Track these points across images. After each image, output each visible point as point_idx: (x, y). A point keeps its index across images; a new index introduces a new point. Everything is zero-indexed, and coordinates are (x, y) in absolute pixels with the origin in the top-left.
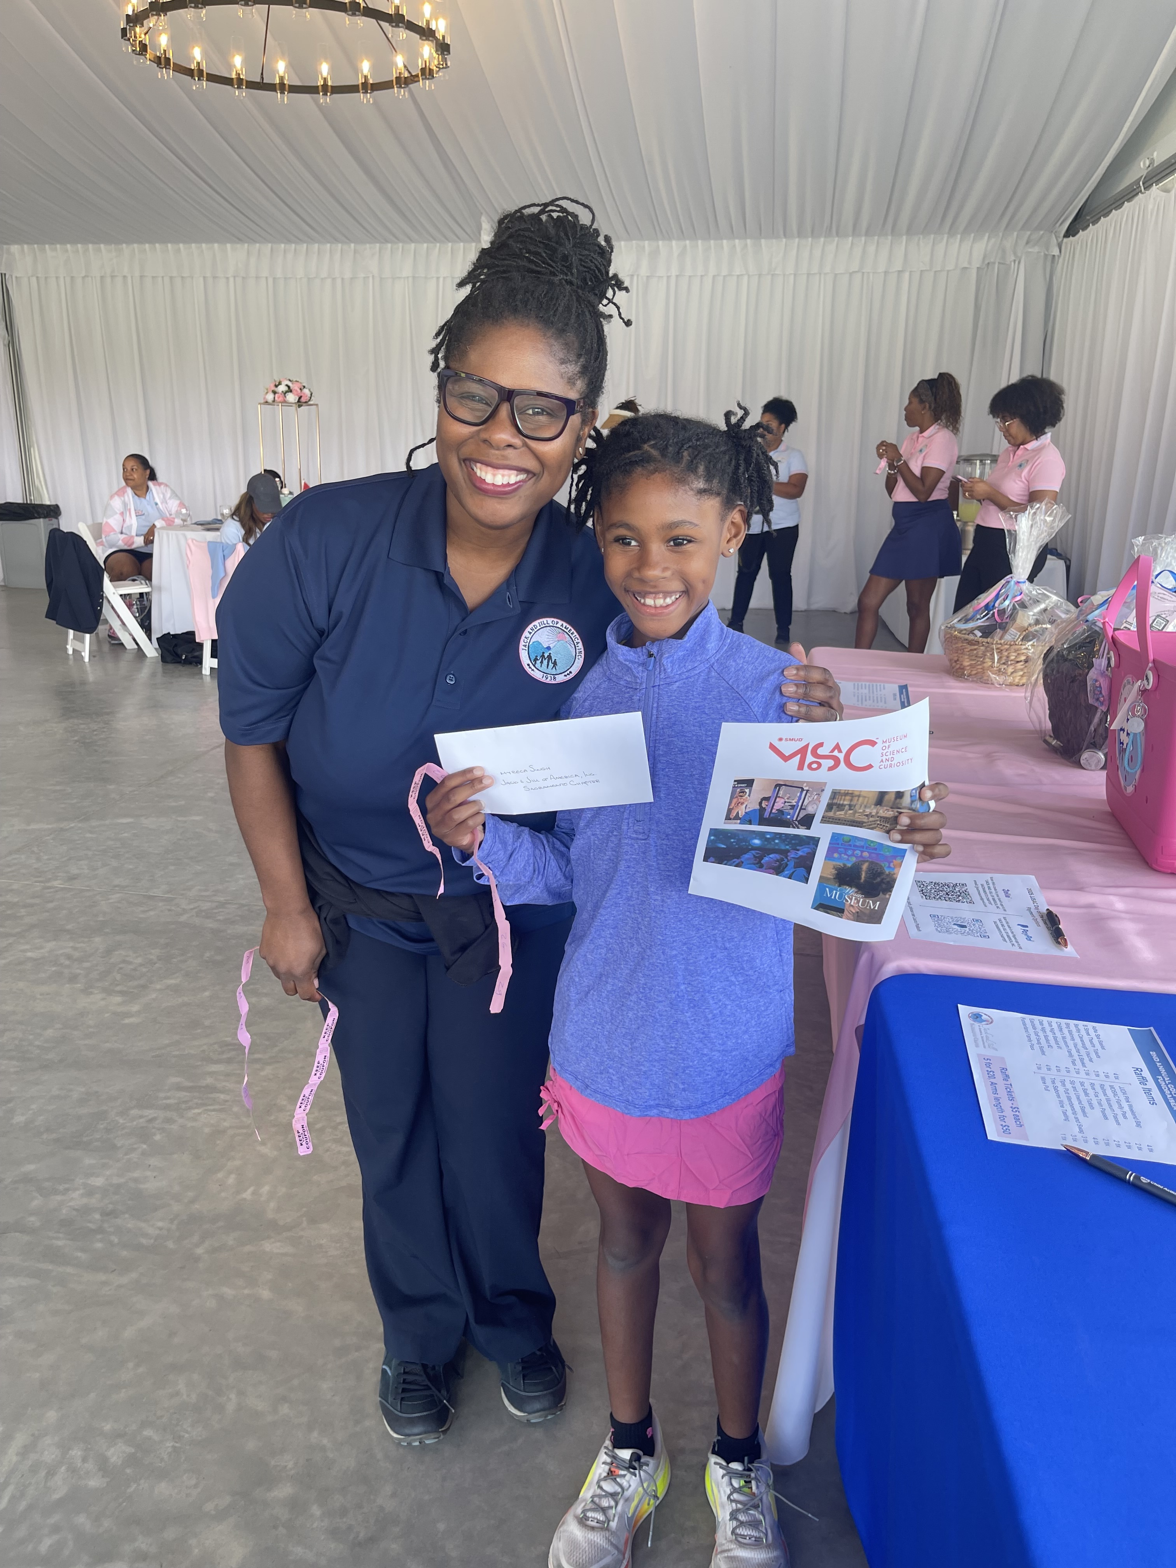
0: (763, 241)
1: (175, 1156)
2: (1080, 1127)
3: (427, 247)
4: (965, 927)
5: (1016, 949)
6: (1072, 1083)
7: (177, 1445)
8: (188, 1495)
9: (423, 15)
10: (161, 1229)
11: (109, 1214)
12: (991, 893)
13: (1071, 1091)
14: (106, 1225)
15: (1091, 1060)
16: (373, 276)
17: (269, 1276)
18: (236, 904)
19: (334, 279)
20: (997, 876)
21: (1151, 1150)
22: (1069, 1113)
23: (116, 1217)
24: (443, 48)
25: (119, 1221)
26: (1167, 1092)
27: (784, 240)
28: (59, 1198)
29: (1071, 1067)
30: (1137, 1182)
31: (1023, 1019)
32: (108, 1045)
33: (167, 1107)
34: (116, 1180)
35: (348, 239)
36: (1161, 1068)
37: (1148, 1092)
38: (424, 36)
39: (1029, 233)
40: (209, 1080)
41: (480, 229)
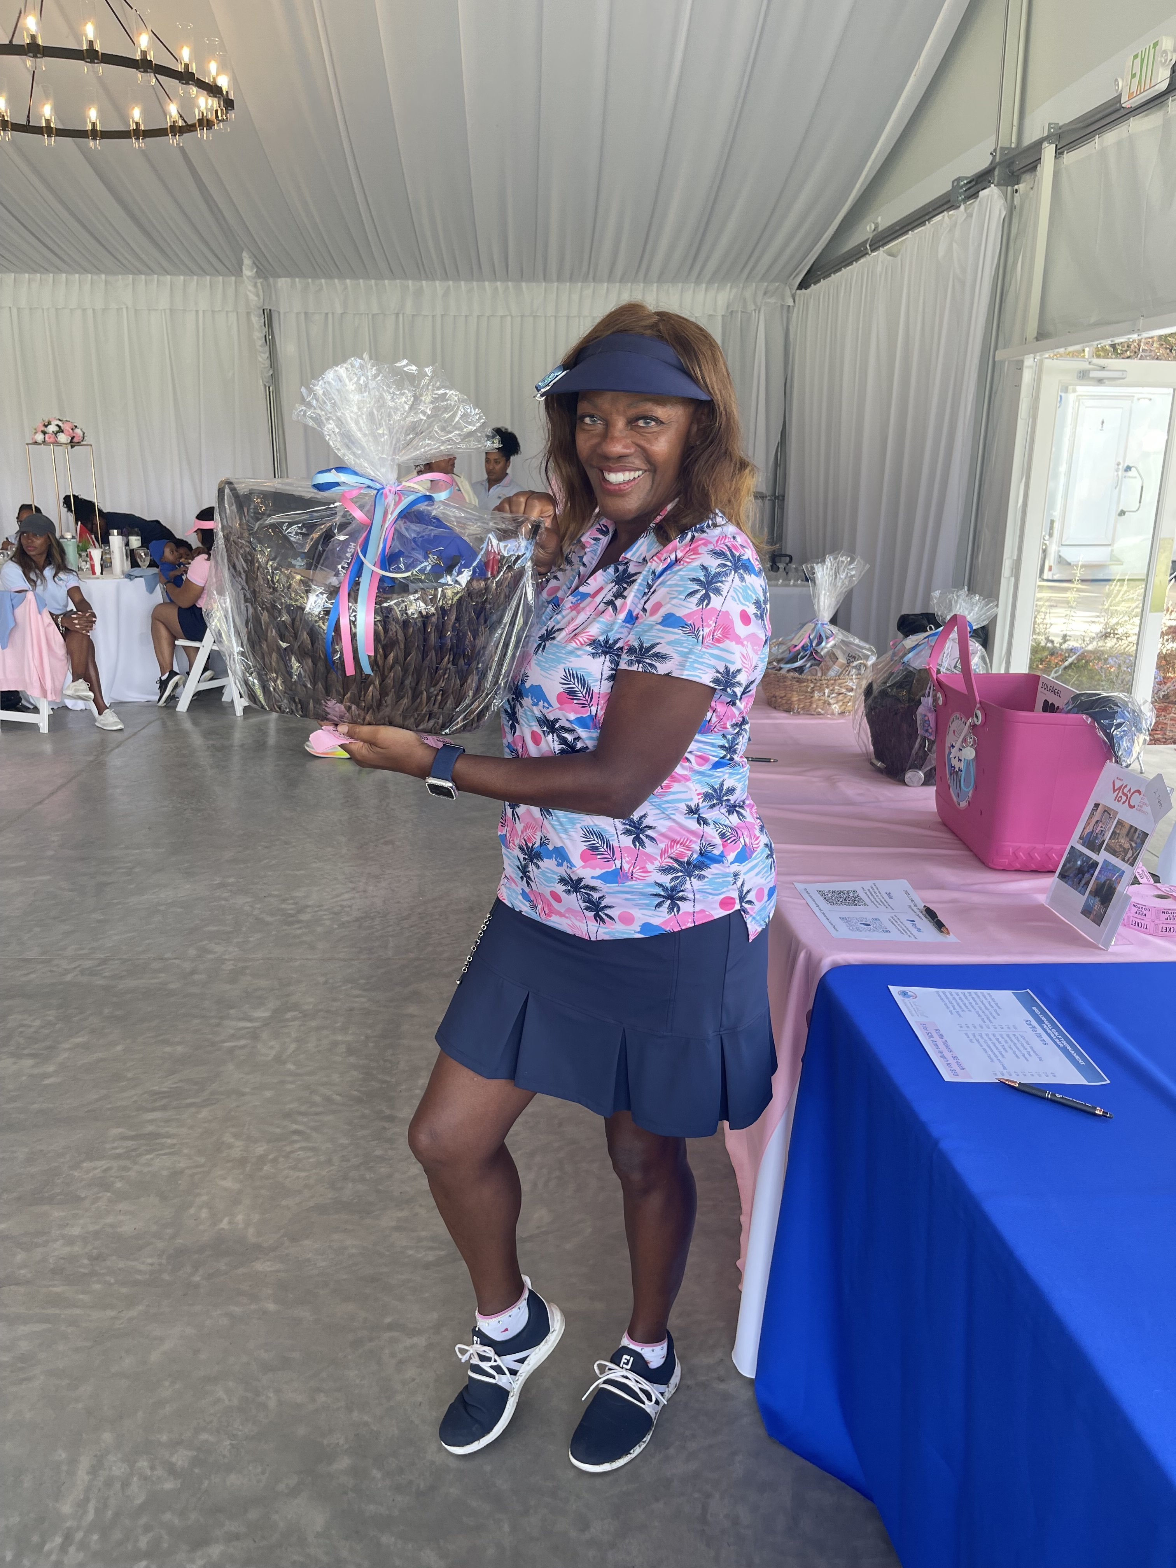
0: (524, 284)
1: (142, 1199)
2: (1003, 1065)
3: (184, 281)
4: (868, 925)
5: (913, 939)
6: (987, 1035)
7: (234, 1442)
8: (259, 1481)
9: (210, 73)
10: (152, 1265)
11: (98, 1258)
12: (877, 896)
13: (988, 1041)
14: (97, 1268)
15: (994, 1018)
16: (127, 308)
17: (270, 1292)
18: (118, 959)
19: (84, 310)
20: (878, 882)
21: (1055, 1076)
22: (992, 1056)
23: (104, 1260)
24: (229, 104)
25: (108, 1263)
26: (1052, 1035)
27: (544, 284)
28: (40, 1250)
29: (983, 1024)
30: (1053, 1098)
31: (937, 992)
32: (36, 1106)
33: (118, 1157)
34: (91, 1228)
35: (97, 269)
36: (1043, 1018)
37: (1039, 1036)
38: (212, 93)
39: (766, 284)
40: (150, 1128)
41: (240, 263)
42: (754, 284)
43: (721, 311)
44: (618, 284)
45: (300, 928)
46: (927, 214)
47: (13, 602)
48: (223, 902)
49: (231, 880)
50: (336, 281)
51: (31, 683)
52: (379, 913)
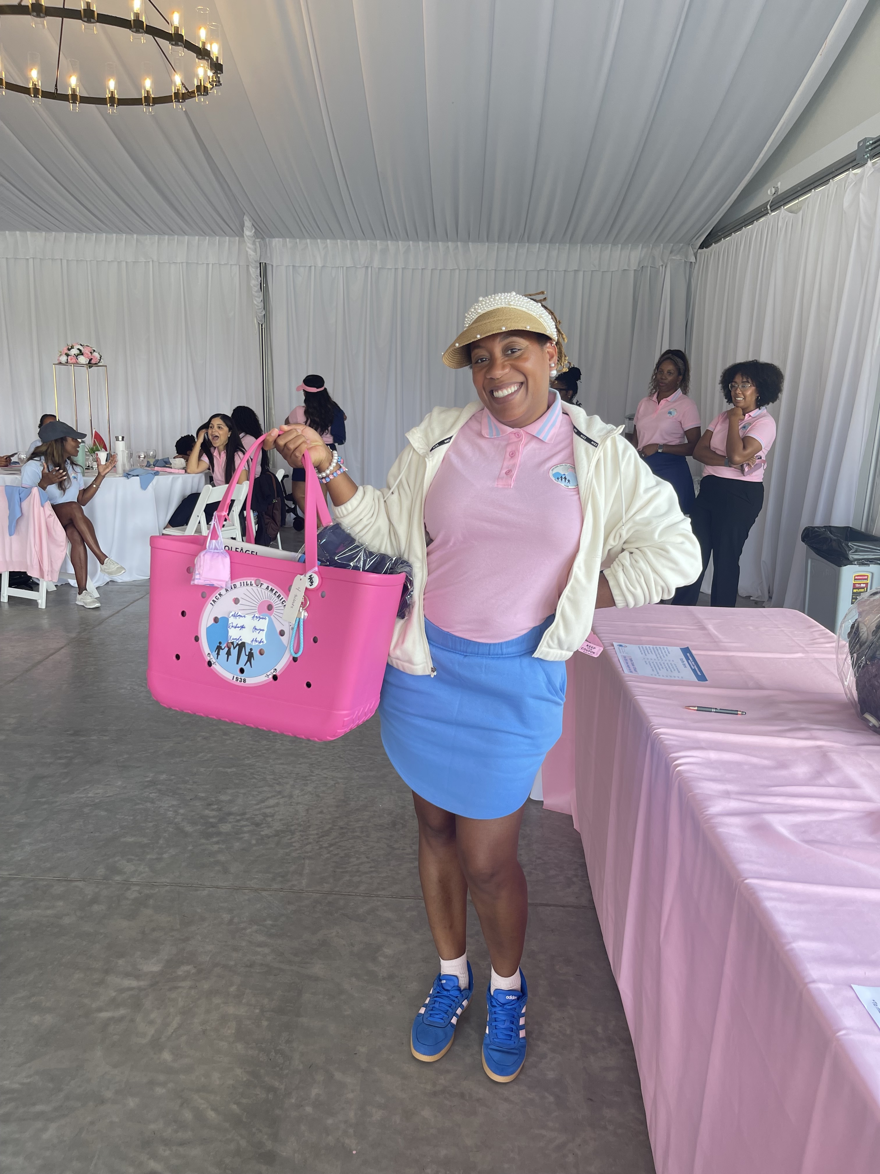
0: (470, 244)
9: (199, 38)
24: (217, 69)
27: (487, 244)
38: (200, 55)
39: (672, 245)
41: (242, 226)
42: (662, 245)
43: (634, 266)
44: (548, 245)
45: (217, 843)
46: (831, 173)
47: (21, 495)
48: (149, 805)
49: (164, 777)
50: (319, 240)
51: (32, 566)
52: (300, 825)
